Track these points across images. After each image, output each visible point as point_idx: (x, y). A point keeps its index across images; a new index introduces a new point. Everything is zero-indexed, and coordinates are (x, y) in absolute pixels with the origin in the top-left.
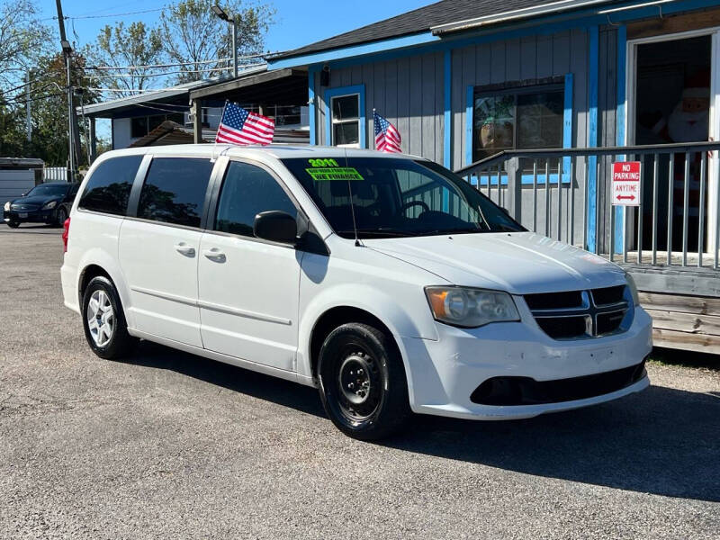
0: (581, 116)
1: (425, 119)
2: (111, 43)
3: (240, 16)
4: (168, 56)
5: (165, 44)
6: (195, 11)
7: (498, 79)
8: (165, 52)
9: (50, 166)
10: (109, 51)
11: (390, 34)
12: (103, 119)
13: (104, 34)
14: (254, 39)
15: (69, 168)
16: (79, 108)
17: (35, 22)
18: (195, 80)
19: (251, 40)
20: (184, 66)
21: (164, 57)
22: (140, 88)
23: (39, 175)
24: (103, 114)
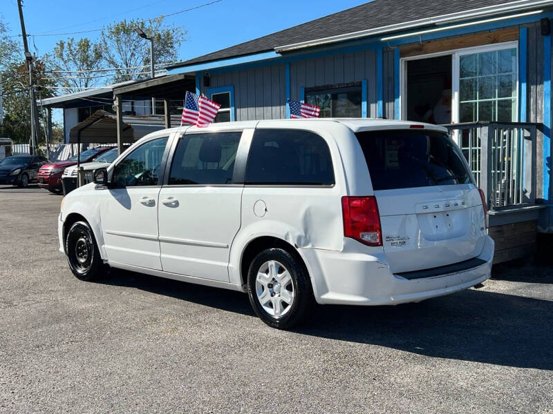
0: (373, 106)
1: (274, 108)
2: (64, 54)
3: (159, 35)
4: (107, 63)
5: (104, 55)
6: (127, 31)
7: (320, 83)
8: (104, 60)
9: (17, 143)
10: (63, 59)
11: (249, 52)
12: (58, 109)
13: (59, 47)
14: (171, 51)
15: (31, 145)
16: (38, 101)
17: (6, 38)
18: (127, 80)
19: (168, 52)
20: (119, 70)
21: (104, 64)
22: (86, 86)
23: (8, 150)
24: (57, 105)
